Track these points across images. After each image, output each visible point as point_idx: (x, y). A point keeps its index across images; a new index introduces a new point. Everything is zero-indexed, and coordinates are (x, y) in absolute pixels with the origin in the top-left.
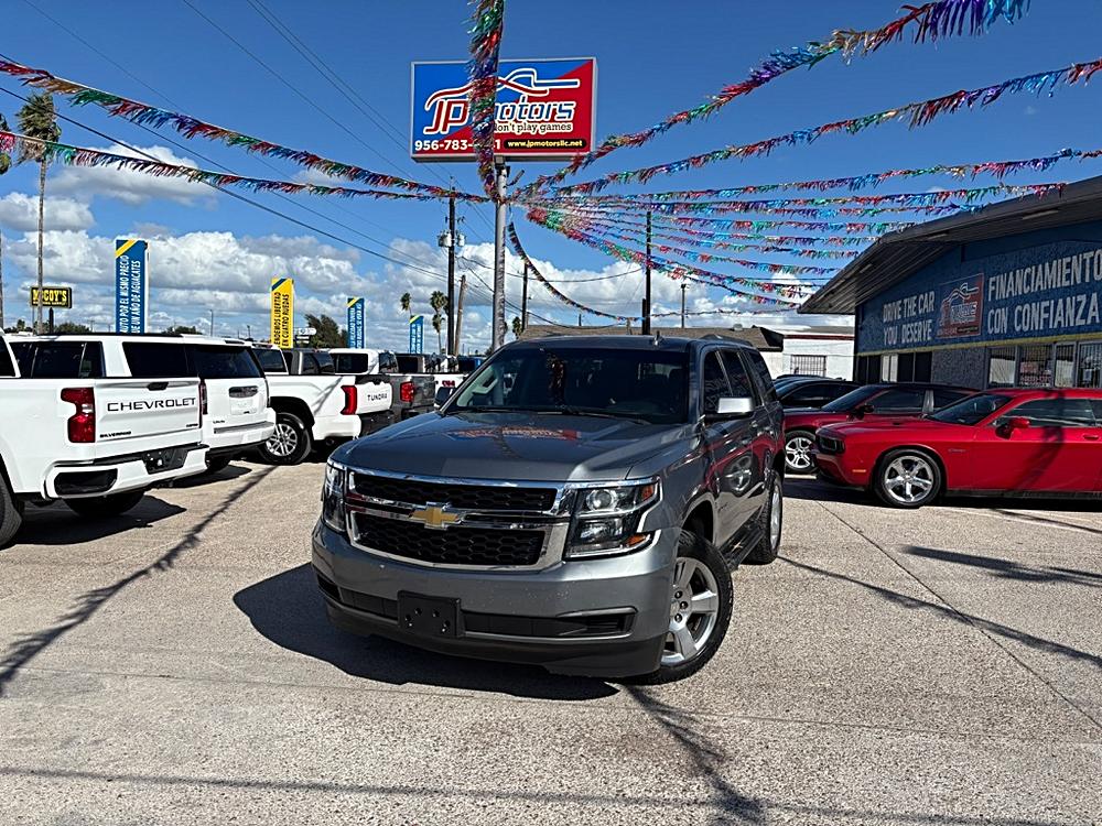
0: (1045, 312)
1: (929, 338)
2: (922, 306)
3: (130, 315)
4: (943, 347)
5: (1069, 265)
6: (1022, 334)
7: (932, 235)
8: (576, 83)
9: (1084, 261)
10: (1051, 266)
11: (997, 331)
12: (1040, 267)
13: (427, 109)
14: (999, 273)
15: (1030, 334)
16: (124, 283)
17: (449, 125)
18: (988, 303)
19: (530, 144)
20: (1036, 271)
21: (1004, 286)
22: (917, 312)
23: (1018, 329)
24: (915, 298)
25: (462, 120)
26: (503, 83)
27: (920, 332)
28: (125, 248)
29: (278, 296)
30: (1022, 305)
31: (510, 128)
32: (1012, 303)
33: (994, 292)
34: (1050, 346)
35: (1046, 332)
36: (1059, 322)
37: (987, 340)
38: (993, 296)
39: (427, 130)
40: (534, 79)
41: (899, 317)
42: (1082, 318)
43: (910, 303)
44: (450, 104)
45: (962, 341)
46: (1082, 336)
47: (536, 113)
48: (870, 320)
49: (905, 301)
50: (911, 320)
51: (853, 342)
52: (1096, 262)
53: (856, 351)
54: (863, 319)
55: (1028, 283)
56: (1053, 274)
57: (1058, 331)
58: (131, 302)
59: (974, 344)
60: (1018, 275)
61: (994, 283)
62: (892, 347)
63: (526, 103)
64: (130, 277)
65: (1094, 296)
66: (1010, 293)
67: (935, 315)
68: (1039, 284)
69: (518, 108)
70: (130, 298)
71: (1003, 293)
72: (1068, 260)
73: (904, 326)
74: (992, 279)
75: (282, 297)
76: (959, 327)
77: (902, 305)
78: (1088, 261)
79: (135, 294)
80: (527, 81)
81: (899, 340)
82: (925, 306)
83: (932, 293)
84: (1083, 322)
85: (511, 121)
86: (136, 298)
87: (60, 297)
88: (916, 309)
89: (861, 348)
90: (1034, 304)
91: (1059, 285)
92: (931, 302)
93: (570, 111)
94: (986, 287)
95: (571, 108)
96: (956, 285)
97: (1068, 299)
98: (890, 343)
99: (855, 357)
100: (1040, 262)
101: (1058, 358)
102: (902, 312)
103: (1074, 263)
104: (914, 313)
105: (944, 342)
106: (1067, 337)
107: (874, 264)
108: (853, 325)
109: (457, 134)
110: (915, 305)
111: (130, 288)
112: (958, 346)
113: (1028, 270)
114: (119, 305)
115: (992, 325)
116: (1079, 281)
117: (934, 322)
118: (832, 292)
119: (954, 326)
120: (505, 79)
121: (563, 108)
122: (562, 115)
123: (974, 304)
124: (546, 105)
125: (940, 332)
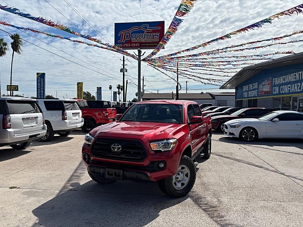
0: (289, 88)
1: (256, 95)
2: (254, 86)
3: (41, 93)
4: (260, 98)
5: (295, 75)
6: (283, 94)
7: (257, 67)
8: (159, 28)
10: (290, 75)
11: (276, 93)
12: (287, 75)
13: (119, 36)
14: (276, 77)
15: (285, 94)
17: (125, 40)
18: (273, 86)
19: (147, 45)
21: (277, 81)
22: (253, 88)
23: (281, 92)
24: (252, 84)
25: (129, 38)
26: (141, 28)
27: (254, 94)
28: (39, 75)
29: (78, 87)
30: (282, 86)
31: (142, 40)
32: (279, 85)
33: (274, 83)
34: (291, 97)
35: (289, 93)
36: (293, 91)
37: (273, 95)
39: (119, 41)
40: (148, 27)
41: (248, 89)
42: (299, 89)
44: (125, 34)
45: (266, 96)
46: (299, 94)
47: (149, 36)
48: (240, 91)
50: (251, 90)
51: (235, 96)
53: (236, 99)
54: (237, 90)
55: (284, 80)
56: (291, 78)
57: (293, 93)
58: (41, 90)
59: (269, 97)
60: (281, 78)
61: (274, 80)
64: (40, 83)
65: (302, 83)
66: (279, 83)
67: (258, 89)
68: (287, 80)
69: (144, 35)
70: (41, 88)
71: (277, 83)
72: (295, 74)
73: (249, 92)
74: (274, 79)
75: (80, 87)
76: (265, 92)
77: (248, 86)
78: (300, 74)
79: (42, 87)
80: (146, 28)
81: (248, 96)
82: (255, 86)
83: (257, 83)
84: (299, 90)
85: (142, 38)
86: (42, 88)
87: (15, 88)
89: (237, 98)
90: (286, 86)
91: (293, 81)
92: (257, 85)
93: (158, 36)
94: (272, 81)
95: (158, 35)
96: (264, 81)
97: (295, 84)
98: (245, 97)
99: (236, 101)
100: (287, 74)
101: (293, 100)
102: (248, 88)
103: (297, 75)
104: (252, 89)
105: (260, 96)
106: (295, 94)
107: (241, 75)
108: (235, 92)
109: (127, 42)
110: (252, 86)
111: (41, 86)
112: (265, 97)
113: (284, 76)
114: (37, 90)
115: (274, 91)
116: (298, 79)
117: (257, 91)
118: (229, 83)
119: (263, 92)
120: (140, 27)
121: (156, 35)
122: (156, 36)
123: (269, 86)
124: (151, 34)
125: (259, 94)
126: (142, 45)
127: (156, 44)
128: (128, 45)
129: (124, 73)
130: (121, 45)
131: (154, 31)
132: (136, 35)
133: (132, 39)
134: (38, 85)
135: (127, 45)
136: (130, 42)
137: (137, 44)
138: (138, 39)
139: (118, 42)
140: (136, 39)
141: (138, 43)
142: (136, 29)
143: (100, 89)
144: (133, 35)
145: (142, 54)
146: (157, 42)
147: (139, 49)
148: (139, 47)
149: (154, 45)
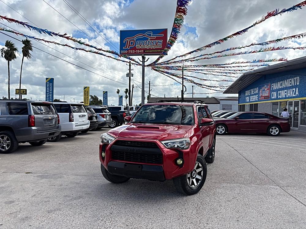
0: (285, 93)
1: (257, 100)
3: (49, 97)
6: (280, 99)
7: (256, 73)
8: (163, 35)
9: (294, 80)
10: (286, 81)
11: (274, 98)
13: (124, 42)
14: (274, 83)
15: (282, 98)
16: (48, 89)
17: (130, 46)
18: (271, 91)
19: (151, 51)
20: (283, 82)
21: (275, 86)
23: (279, 97)
24: (253, 89)
25: (133, 45)
26: (145, 35)
27: (255, 98)
28: (48, 80)
29: (85, 91)
30: (280, 91)
32: (277, 91)
34: (287, 102)
35: (286, 98)
36: (289, 95)
37: (271, 100)
38: (273, 89)
40: (152, 34)
42: (294, 94)
43: (252, 91)
44: (130, 41)
45: (265, 101)
46: (295, 99)
47: (152, 43)
48: (242, 95)
49: (251, 90)
50: (253, 95)
51: (238, 101)
52: (297, 80)
53: (239, 104)
54: (240, 95)
55: (281, 85)
56: (287, 83)
57: (289, 98)
58: (49, 94)
59: (268, 101)
60: (278, 83)
61: (273, 85)
62: (248, 102)
63: (150, 40)
64: (49, 87)
65: (297, 88)
66: (277, 88)
67: (258, 94)
68: (284, 86)
69: (148, 42)
71: (275, 88)
72: (291, 79)
73: (251, 97)
74: (272, 84)
76: (265, 97)
77: (250, 91)
78: (295, 80)
79: (50, 91)
80: (150, 35)
81: (250, 100)
82: (256, 91)
83: (258, 88)
84: (294, 95)
85: (146, 45)
86: (51, 93)
87: (24, 92)
88: (254, 92)
89: (240, 102)
90: (282, 91)
91: (289, 86)
92: (257, 90)
93: (161, 42)
94: (271, 86)
96: (263, 86)
97: (291, 89)
100: (284, 80)
101: (289, 105)
102: (250, 93)
103: (292, 80)
104: (253, 93)
105: (261, 101)
106: (291, 99)
107: (242, 80)
108: (238, 96)
109: (131, 49)
113: (281, 82)
114: (46, 94)
115: (273, 96)
116: (293, 85)
117: (258, 96)
118: (232, 88)
119: (263, 97)
121: (159, 41)
122: (159, 43)
123: (268, 91)
124: (155, 41)
125: (260, 98)
126: (146, 51)
127: (159, 51)
128: (133, 51)
129: (130, 78)
130: (126, 52)
131: (157, 38)
132: (140, 42)
133: (136, 45)
135: (131, 51)
136: (135, 48)
138: (142, 46)
139: (123, 48)
140: (140, 46)
141: (142, 49)
142: (140, 36)
143: (106, 93)
144: (138, 42)
145: (145, 60)
146: (160, 49)
147: (143, 55)
148: (143, 53)
149: (158, 52)
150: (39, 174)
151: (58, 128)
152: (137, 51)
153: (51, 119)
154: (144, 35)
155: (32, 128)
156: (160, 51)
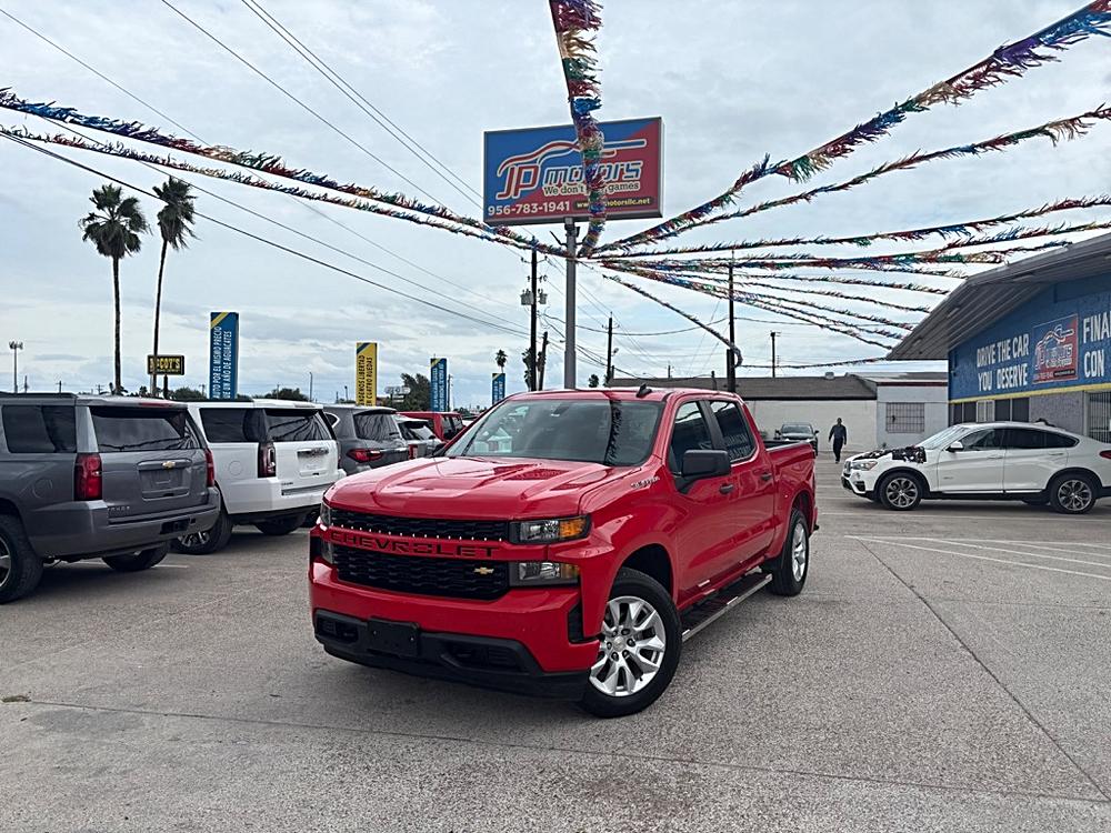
1: (1025, 383)
2: (1016, 350)
3: (222, 381)
4: (1039, 392)
7: (1017, 276)
8: (643, 143)
11: (1094, 375)
13: (499, 175)
14: (1092, 314)
16: (217, 352)
17: (520, 189)
18: (1083, 346)
21: (1098, 328)
22: (1012, 356)
24: (1009, 341)
25: (533, 184)
26: (575, 146)
27: (1015, 377)
28: (218, 320)
29: (361, 360)
31: (579, 189)
32: (1107, 345)
33: (1088, 333)
37: (1085, 384)
38: (1088, 338)
39: (500, 196)
41: (993, 361)
43: (1004, 347)
44: (521, 169)
45: (1058, 386)
48: (963, 366)
49: (999, 345)
50: (1006, 364)
51: (947, 388)
53: (950, 399)
54: (956, 365)
58: (223, 370)
59: (1072, 389)
61: (1088, 325)
62: (987, 393)
64: (222, 347)
66: (1105, 334)
67: (1030, 358)
70: (222, 365)
71: (1098, 334)
73: (999, 371)
74: (1086, 321)
75: (366, 360)
76: (1055, 371)
77: (996, 349)
79: (226, 361)
81: (994, 385)
82: (1020, 349)
83: (1026, 336)
85: (579, 183)
86: (227, 365)
87: (174, 364)
88: (1011, 353)
89: (955, 394)
92: (1026, 345)
93: (637, 171)
94: (1081, 328)
95: (639, 167)
96: (1050, 328)
98: (985, 389)
99: (950, 405)
102: (996, 357)
104: (1009, 358)
105: (1041, 387)
107: (960, 307)
108: (946, 370)
109: (528, 198)
110: (1009, 349)
111: (223, 357)
112: (1056, 390)
114: (212, 372)
115: (1089, 368)
117: (1029, 366)
118: (920, 338)
119: (1050, 370)
120: (573, 143)
121: (631, 167)
122: (629, 174)
123: (1069, 347)
124: (614, 166)
125: (1036, 377)
126: (579, 205)
127: (631, 202)
128: (531, 208)
129: (534, 307)
130: (507, 210)
131: (623, 156)
132: (557, 171)
133: (545, 185)
134: (216, 352)
135: (526, 208)
136: (538, 196)
137: (562, 203)
138: (564, 184)
139: (497, 198)
141: (564, 198)
142: (558, 148)
143: (441, 367)
144: (548, 171)
145: (578, 239)
146: (634, 196)
147: (569, 221)
148: (567, 213)
149: (624, 206)
150: (51, 708)
151: (206, 503)
152: (545, 204)
153: (172, 468)
154: (571, 146)
155: (86, 505)
156: (633, 202)
